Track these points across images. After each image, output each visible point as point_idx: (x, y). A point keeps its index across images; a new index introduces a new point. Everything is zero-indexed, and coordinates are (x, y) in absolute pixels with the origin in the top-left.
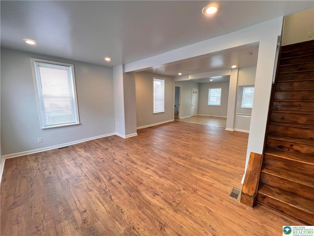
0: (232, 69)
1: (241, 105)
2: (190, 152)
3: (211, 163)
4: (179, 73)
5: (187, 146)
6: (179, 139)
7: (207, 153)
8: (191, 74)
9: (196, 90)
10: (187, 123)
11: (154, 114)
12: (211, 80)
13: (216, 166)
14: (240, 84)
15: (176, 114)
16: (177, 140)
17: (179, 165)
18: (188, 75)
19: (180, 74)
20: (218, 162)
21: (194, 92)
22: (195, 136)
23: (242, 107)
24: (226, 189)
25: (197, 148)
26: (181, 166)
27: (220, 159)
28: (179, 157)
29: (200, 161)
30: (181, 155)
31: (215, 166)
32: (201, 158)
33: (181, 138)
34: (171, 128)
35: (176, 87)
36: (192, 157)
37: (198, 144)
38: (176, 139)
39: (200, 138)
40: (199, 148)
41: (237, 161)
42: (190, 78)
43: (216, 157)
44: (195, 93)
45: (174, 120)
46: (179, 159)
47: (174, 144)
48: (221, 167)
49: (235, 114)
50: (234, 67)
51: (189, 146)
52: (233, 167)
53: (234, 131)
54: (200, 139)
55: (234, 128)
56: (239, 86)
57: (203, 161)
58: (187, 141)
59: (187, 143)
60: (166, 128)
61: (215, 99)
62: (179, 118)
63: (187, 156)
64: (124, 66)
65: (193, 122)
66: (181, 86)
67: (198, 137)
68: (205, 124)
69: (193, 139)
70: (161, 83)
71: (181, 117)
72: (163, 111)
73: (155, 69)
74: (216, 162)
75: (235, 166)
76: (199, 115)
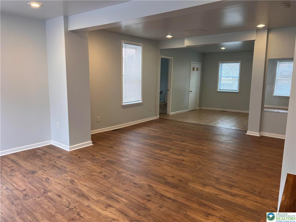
0: (258, 30)
1: (272, 91)
2: (184, 175)
3: (221, 193)
4: (168, 34)
5: (182, 164)
6: (168, 151)
7: (215, 176)
8: (188, 37)
9: (196, 65)
10: (181, 122)
11: (122, 106)
12: (223, 48)
13: (229, 198)
14: (271, 56)
15: (163, 106)
16: (163, 153)
17: (166, 199)
18: (182, 39)
19: (169, 36)
20: (234, 191)
21: (194, 69)
22: (195, 146)
23: (274, 95)
25: (199, 167)
26: (168, 200)
27: (237, 185)
28: (167, 183)
29: (203, 191)
30: (170, 180)
31: (228, 199)
32: (205, 185)
33: (170, 149)
34: (153, 131)
35: (162, 59)
36: (189, 184)
37: (198, 159)
38: (162, 151)
39: (202, 149)
40: (201, 166)
41: (266, 189)
42: (187, 43)
43: (230, 183)
44: (195, 69)
45: (158, 116)
46: (166, 188)
47: (158, 159)
48: (238, 201)
49: (263, 107)
50: (261, 26)
51: (184, 163)
52: (259, 199)
53: (262, 137)
54: (203, 151)
55: (260, 130)
56: (269, 59)
57: (207, 190)
58: (182, 155)
59: (181, 157)
60: (144, 131)
61: (230, 80)
62: (168, 113)
63: (180, 181)
64: (66, 19)
65: (192, 120)
66: (172, 58)
67: (200, 147)
68: (211, 124)
69: (192, 151)
70: (136, 51)
71: (171, 112)
72: (141, 102)
73: (126, 26)
74: (231, 191)
75: (262, 198)
76: (202, 108)
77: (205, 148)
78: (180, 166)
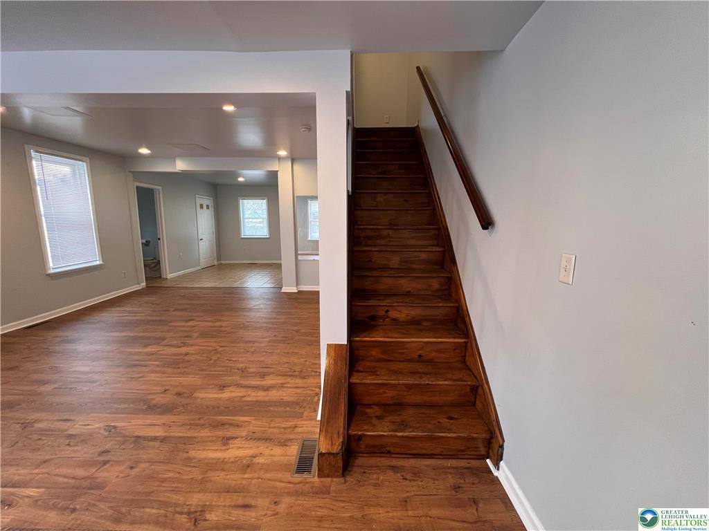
0: (280, 158)
1: (306, 235)
2: (185, 380)
3: (250, 392)
4: (141, 147)
5: (184, 361)
6: (158, 344)
7: (241, 366)
8: (181, 156)
9: (207, 201)
10: (187, 288)
11: (49, 275)
12: (241, 179)
13: (261, 395)
14: (299, 193)
15: (153, 265)
16: (148, 349)
17: (145, 443)
18: (171, 158)
19: (144, 151)
20: (268, 381)
21: (201, 206)
22: (210, 324)
23: (309, 239)
24: (286, 456)
25: (214, 358)
26: (151, 443)
27: (271, 370)
28: (152, 408)
29: (220, 399)
30: (160, 399)
31: (259, 398)
32: (222, 387)
33: (163, 339)
34: (130, 312)
35: (138, 188)
36: (196, 395)
37: (214, 345)
38: (146, 346)
39: (221, 327)
40: (219, 355)
41: (307, 363)
42: (181, 166)
43: (262, 370)
44: (205, 207)
45: (144, 284)
46: (151, 419)
47: (135, 366)
48: (274, 395)
49: (297, 255)
50: (282, 153)
51: (187, 358)
52: (299, 381)
53: (300, 292)
54: (223, 329)
55: (297, 285)
56: (297, 197)
57: (227, 394)
58: (184, 344)
59: (183, 350)
60: (111, 316)
61: (260, 223)
62: (164, 276)
63: (179, 394)
65: (209, 283)
66: (160, 188)
67: (218, 324)
68: (235, 285)
69: (204, 335)
71: (170, 274)
72: (98, 263)
74: (264, 383)
75: (304, 378)
76: (224, 262)
77: (224, 324)
78: (180, 366)
